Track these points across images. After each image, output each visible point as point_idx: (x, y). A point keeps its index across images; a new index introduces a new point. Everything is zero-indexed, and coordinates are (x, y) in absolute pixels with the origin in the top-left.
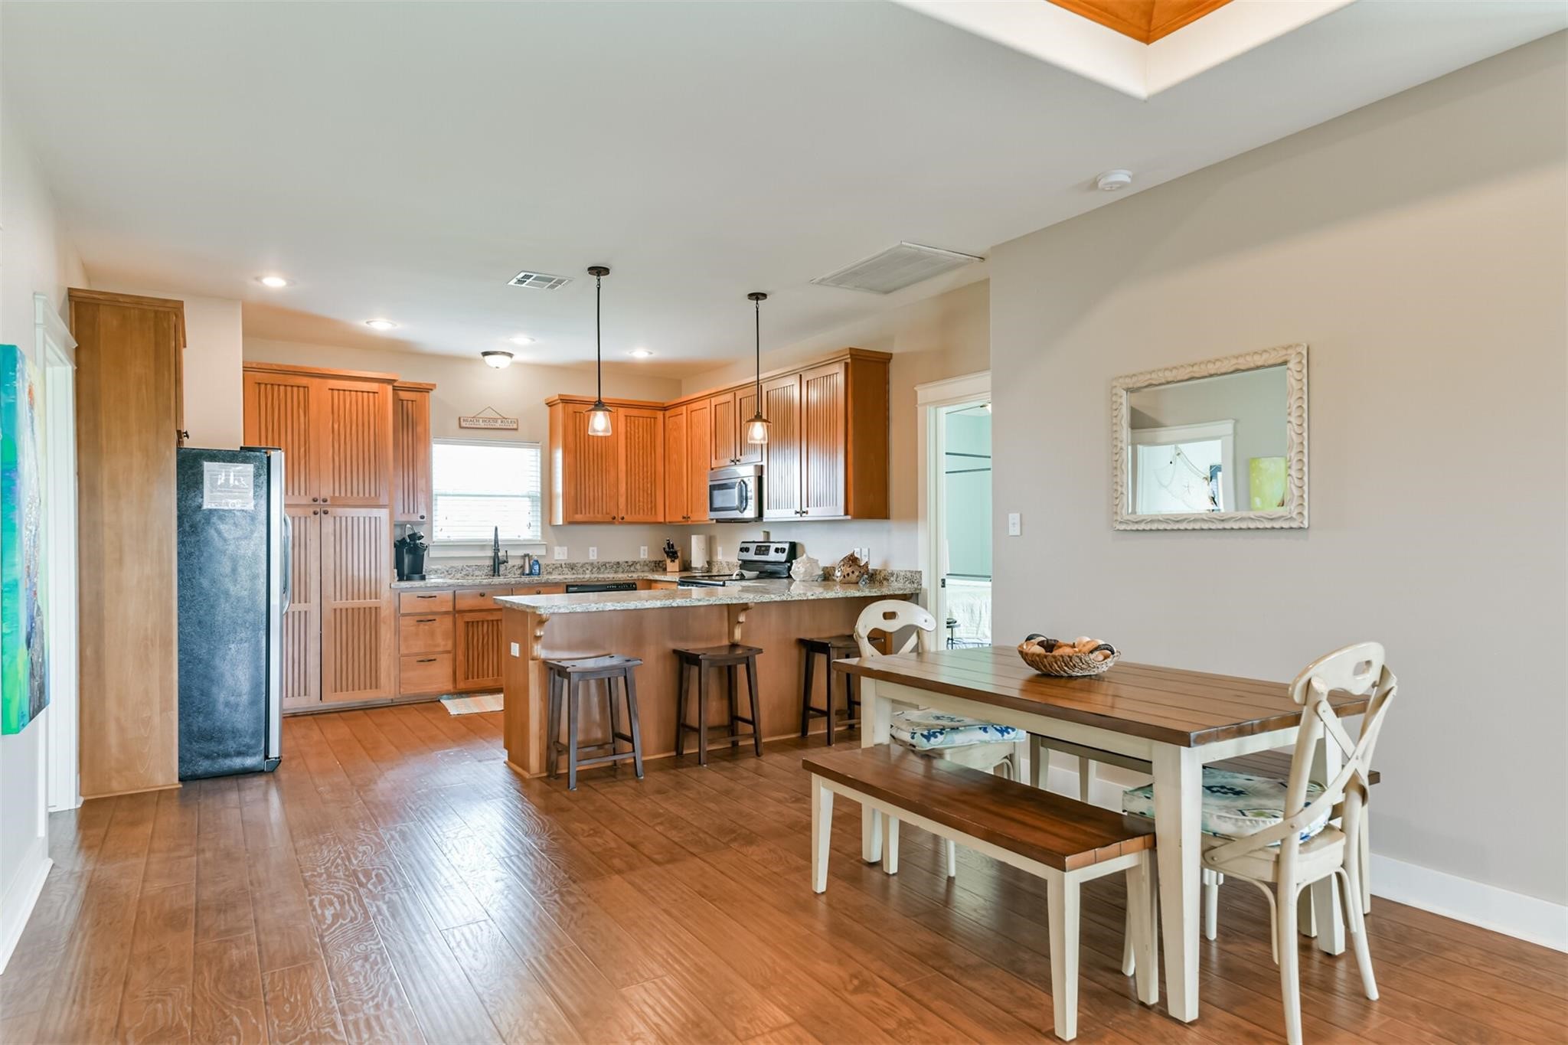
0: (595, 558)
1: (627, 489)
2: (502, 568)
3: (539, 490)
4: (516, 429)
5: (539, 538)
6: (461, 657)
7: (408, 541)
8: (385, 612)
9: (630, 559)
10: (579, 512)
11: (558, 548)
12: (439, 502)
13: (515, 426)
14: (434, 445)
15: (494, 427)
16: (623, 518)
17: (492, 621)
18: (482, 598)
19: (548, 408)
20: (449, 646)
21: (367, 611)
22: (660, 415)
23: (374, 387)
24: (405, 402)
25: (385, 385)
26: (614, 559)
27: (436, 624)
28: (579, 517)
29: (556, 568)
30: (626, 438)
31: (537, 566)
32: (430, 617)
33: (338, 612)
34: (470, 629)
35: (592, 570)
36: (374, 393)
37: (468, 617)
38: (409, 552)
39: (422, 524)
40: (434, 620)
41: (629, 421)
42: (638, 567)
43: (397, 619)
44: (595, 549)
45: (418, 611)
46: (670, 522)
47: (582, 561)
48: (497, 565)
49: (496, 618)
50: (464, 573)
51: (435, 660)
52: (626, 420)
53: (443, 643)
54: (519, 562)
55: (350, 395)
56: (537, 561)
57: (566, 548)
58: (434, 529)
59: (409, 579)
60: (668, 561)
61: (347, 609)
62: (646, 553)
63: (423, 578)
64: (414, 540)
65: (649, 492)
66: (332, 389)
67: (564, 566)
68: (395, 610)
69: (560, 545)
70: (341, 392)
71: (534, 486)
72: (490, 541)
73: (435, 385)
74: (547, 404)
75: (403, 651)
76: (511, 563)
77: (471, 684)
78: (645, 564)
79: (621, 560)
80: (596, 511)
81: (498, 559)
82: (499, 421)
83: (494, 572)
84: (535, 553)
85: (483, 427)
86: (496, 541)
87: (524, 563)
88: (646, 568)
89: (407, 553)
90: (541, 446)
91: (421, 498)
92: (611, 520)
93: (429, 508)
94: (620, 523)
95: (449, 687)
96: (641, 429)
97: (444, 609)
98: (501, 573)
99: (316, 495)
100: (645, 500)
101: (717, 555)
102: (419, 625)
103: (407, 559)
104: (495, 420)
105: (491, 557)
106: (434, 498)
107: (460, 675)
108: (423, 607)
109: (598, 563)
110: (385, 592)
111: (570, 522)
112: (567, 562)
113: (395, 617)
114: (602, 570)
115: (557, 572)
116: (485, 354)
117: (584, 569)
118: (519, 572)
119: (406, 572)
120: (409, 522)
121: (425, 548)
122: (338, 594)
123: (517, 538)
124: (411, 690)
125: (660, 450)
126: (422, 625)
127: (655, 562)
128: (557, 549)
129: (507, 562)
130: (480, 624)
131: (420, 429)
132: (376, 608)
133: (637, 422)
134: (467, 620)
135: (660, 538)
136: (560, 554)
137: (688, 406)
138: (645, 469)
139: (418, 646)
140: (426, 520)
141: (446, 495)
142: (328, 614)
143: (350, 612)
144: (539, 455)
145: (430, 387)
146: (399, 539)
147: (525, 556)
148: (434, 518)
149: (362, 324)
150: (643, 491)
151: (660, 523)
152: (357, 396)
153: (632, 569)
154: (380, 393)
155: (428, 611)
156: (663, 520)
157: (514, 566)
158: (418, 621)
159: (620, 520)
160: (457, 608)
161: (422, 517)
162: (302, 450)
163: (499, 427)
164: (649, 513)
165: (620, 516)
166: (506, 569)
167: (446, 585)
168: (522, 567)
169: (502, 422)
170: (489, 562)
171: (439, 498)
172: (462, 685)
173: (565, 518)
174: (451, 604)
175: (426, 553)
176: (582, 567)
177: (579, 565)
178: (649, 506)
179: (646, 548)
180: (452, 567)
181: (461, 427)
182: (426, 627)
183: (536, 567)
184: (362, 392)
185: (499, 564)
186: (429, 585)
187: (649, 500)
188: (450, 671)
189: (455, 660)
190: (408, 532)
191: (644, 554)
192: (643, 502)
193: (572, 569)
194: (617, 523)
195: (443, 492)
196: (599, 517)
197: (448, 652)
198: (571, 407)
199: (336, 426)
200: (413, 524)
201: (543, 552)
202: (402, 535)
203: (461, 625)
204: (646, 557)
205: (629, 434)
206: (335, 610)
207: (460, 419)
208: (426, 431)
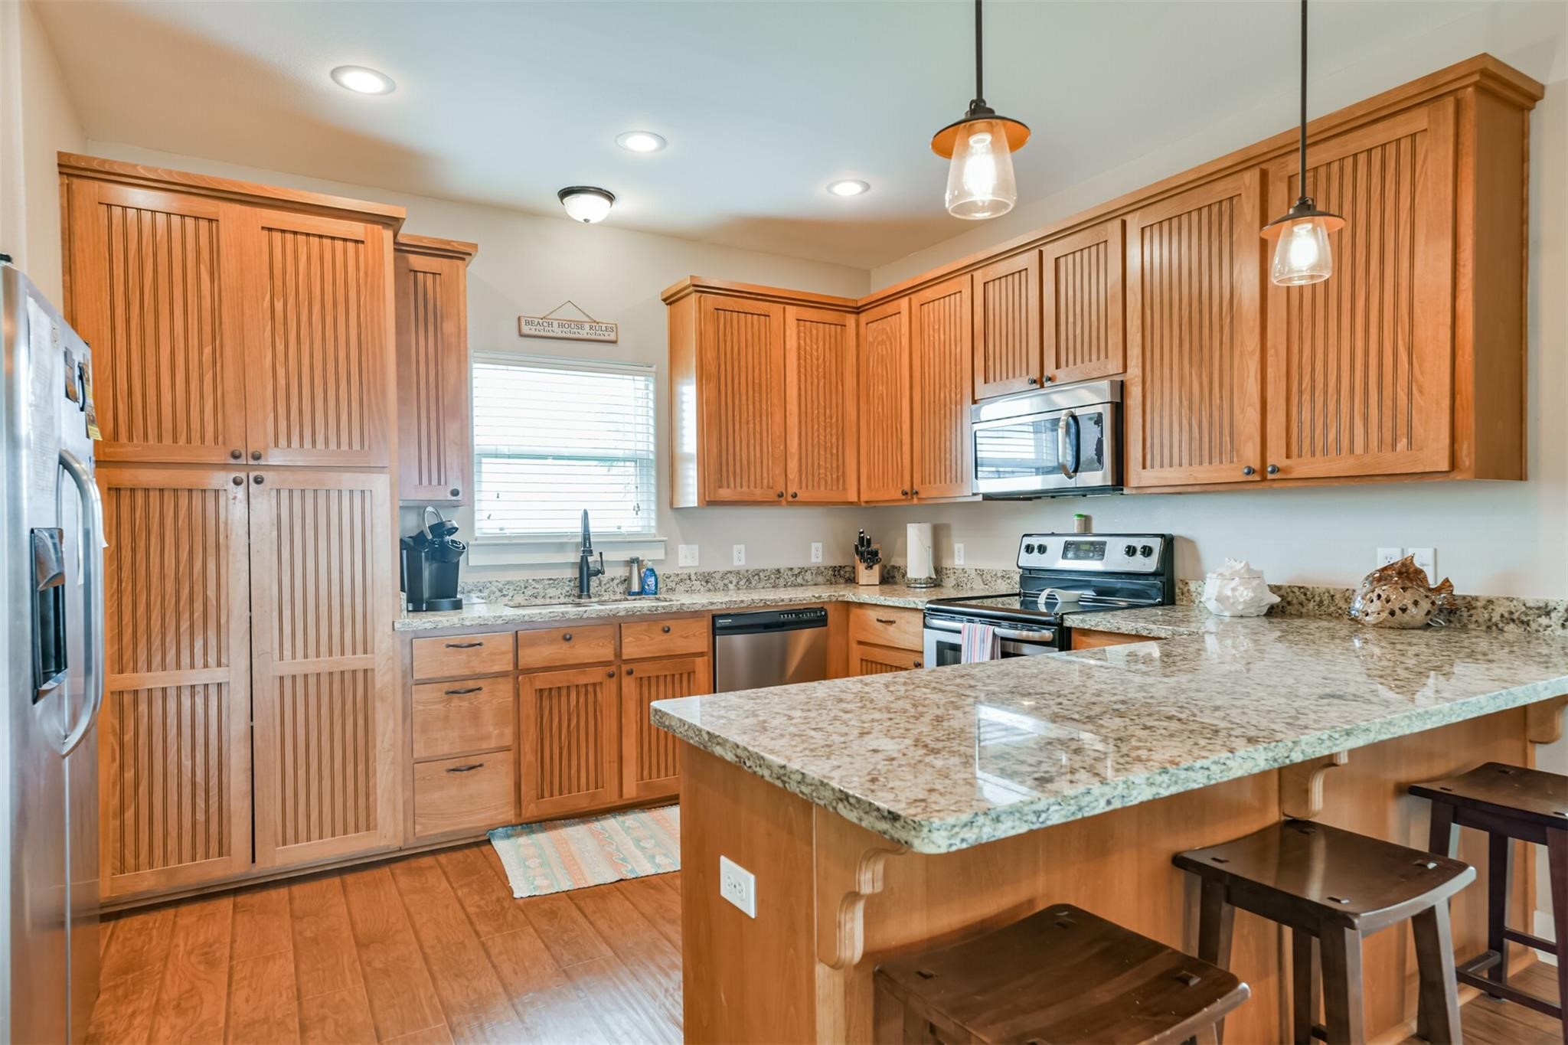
0: (743, 563)
1: (800, 445)
2: (594, 582)
3: (652, 448)
4: (614, 342)
5: (653, 531)
6: (529, 757)
7: (430, 537)
8: (385, 679)
9: (797, 564)
10: (725, 484)
11: (684, 546)
12: (484, 468)
13: (612, 337)
14: (475, 366)
15: (577, 336)
16: (795, 496)
17: (586, 685)
18: (567, 643)
19: (666, 308)
20: (508, 739)
21: (348, 677)
22: (850, 320)
23: (357, 229)
24: (420, 276)
25: (378, 228)
26: (770, 564)
27: (482, 696)
28: (725, 493)
29: (681, 580)
30: (799, 358)
31: (653, 579)
32: (471, 684)
33: (288, 683)
34: (546, 703)
35: (738, 583)
36: (357, 242)
37: (542, 681)
38: (432, 557)
39: (455, 506)
40: (480, 689)
41: (802, 328)
42: (808, 576)
43: (406, 691)
44: (742, 547)
45: (447, 673)
46: (866, 502)
47: (722, 567)
48: (585, 576)
49: (592, 681)
50: (529, 592)
51: (481, 765)
52: (798, 326)
53: (496, 733)
54: (621, 572)
55: (308, 243)
56: (652, 570)
57: (696, 547)
58: (477, 516)
59: (432, 608)
60: (861, 568)
61: (306, 676)
62: (820, 553)
63: (458, 606)
64: (442, 536)
65: (835, 451)
66: (270, 229)
67: (693, 577)
68: (404, 676)
69: (687, 542)
70: (289, 237)
71: (643, 440)
72: (574, 535)
73: (475, 246)
74: (664, 300)
75: (420, 752)
76: (609, 572)
77: (549, 806)
78: (819, 571)
79: (783, 565)
80: (752, 484)
81: (588, 567)
82: (587, 326)
83: (582, 591)
84: (648, 556)
85: (560, 335)
86: (586, 536)
87: (631, 572)
88: (820, 579)
89: (427, 559)
90: (656, 373)
91: (452, 459)
92: (776, 499)
93: (467, 474)
94: (789, 503)
95: (509, 815)
96: (821, 344)
97: (496, 668)
98: (592, 590)
99: (237, 445)
100: (829, 466)
101: (953, 556)
102: (449, 701)
103: (427, 571)
104: (580, 325)
105: (574, 564)
106: (476, 460)
107: (528, 790)
108: (456, 664)
109: (747, 571)
110: (384, 642)
111: (710, 502)
112: (701, 570)
113: (404, 685)
114: (754, 583)
115: (681, 588)
116: (566, 193)
117: (726, 582)
118: (621, 588)
119: (426, 594)
120: (430, 502)
121: (460, 549)
122: (287, 645)
123: (616, 530)
124: (433, 829)
125: (850, 381)
126: (456, 701)
127: (834, 568)
128: (682, 549)
129: (603, 573)
130: (564, 692)
131: (449, 327)
132: (365, 671)
133: (814, 332)
134: (539, 685)
135: (848, 529)
136: (687, 558)
137: (912, 296)
138: (828, 412)
139: (448, 742)
140: (461, 498)
141: (496, 456)
142: (267, 693)
143: (312, 681)
144: (651, 387)
145: (468, 250)
146: (414, 534)
147: (633, 561)
148: (477, 497)
149: (321, 77)
150: (826, 448)
151: (851, 503)
152: (321, 245)
153: (799, 580)
154: (369, 243)
155: (466, 672)
156: (855, 499)
157: (613, 580)
158: (447, 693)
159: (790, 499)
160: (522, 663)
161: (455, 493)
162: (208, 350)
163: (585, 336)
164: (835, 488)
165: (791, 491)
166: (600, 584)
167: (500, 622)
168: (627, 580)
169: (591, 328)
170: (572, 573)
171: (484, 460)
172: (531, 810)
173: (702, 494)
174: (510, 657)
175: (462, 558)
176: (722, 578)
177: (718, 576)
178: (835, 476)
179: (820, 545)
180: (508, 583)
181: (522, 335)
182: (465, 704)
183: (651, 581)
184: (333, 238)
185: (589, 576)
186: (467, 623)
187: (835, 465)
188: (508, 783)
189: (518, 763)
190: (430, 521)
191: (817, 556)
192: (826, 469)
193: (707, 582)
194: (784, 502)
195: (492, 449)
196: (758, 494)
197: (508, 749)
198: (710, 300)
199: (279, 305)
200: (439, 505)
201: (660, 554)
202: (419, 526)
203: (529, 699)
204: (820, 560)
205: (802, 352)
206: (282, 678)
207: (519, 318)
208: (461, 332)
